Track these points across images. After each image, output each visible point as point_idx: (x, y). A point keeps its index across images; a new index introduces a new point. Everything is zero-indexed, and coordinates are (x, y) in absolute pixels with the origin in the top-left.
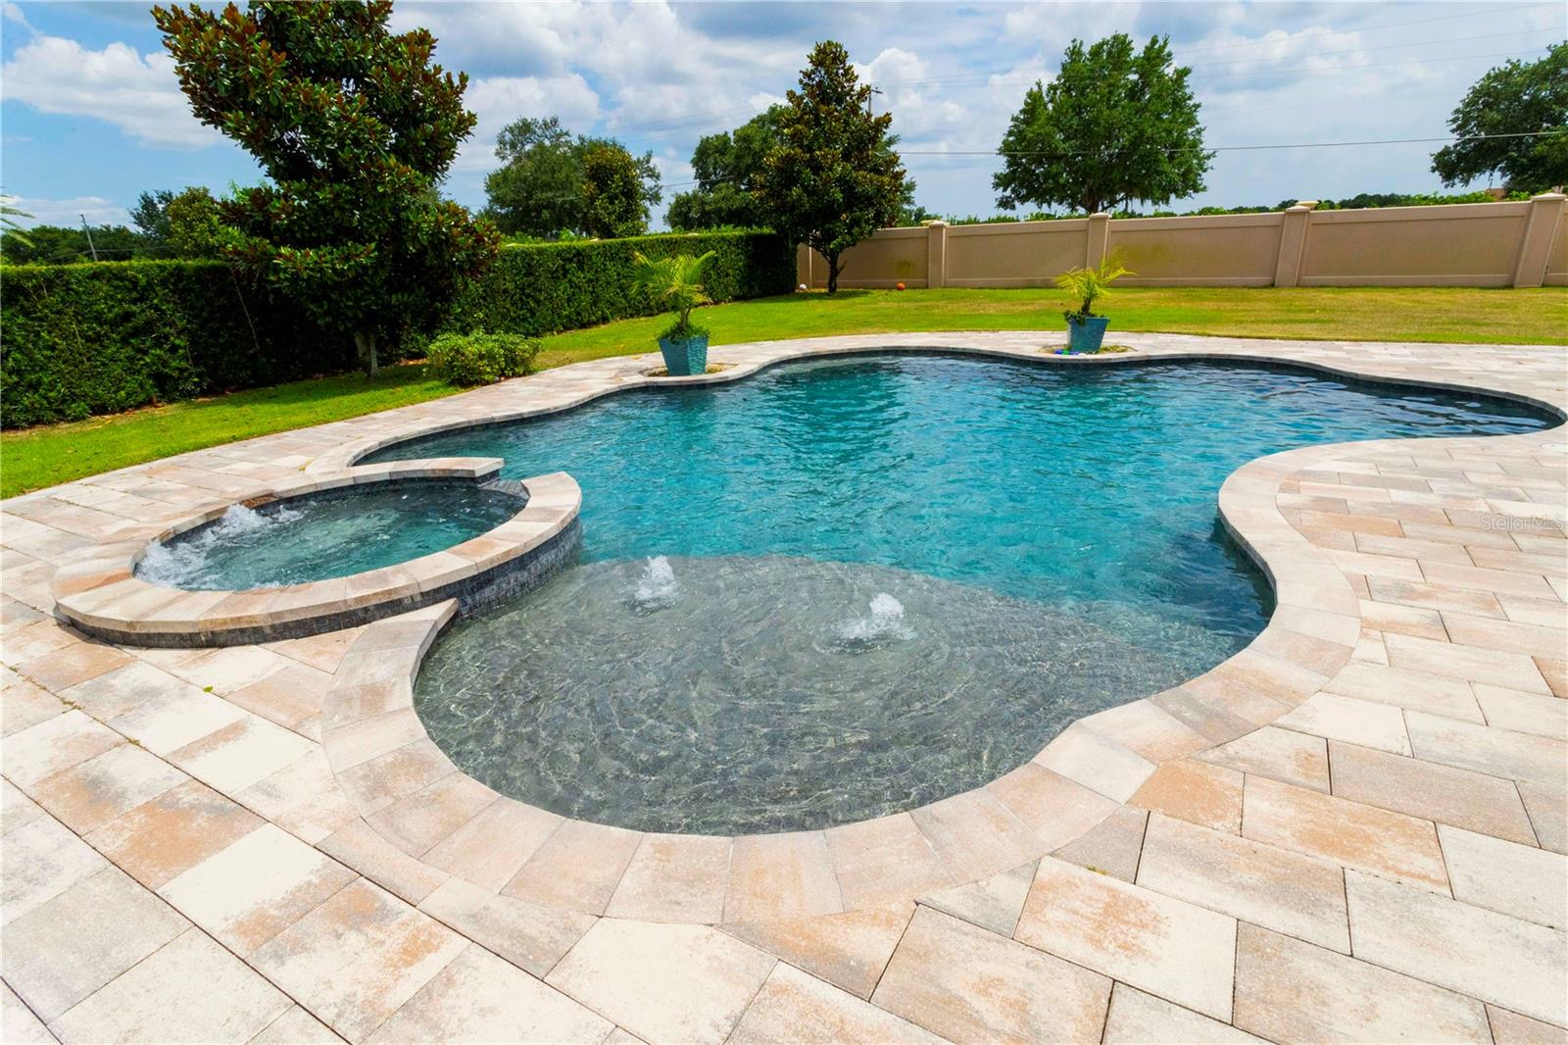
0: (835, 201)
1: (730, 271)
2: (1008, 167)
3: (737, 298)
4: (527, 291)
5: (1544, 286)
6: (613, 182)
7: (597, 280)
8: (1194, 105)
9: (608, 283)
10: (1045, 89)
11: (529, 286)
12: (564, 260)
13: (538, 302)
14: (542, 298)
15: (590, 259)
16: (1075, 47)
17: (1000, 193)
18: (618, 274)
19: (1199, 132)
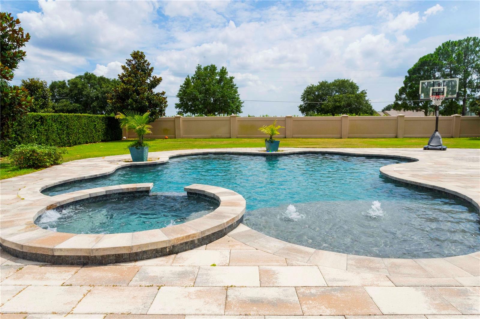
0: (145, 105)
1: (100, 130)
2: (180, 101)
3: (103, 141)
4: (18, 133)
5: (348, 138)
6: (38, 92)
7: (49, 130)
8: (236, 87)
9: (53, 132)
10: (190, 78)
11: (19, 130)
12: (35, 120)
13: (22, 138)
14: (24, 136)
15: (46, 121)
16: (199, 67)
17: (178, 110)
18: (57, 128)
19: (238, 95)
